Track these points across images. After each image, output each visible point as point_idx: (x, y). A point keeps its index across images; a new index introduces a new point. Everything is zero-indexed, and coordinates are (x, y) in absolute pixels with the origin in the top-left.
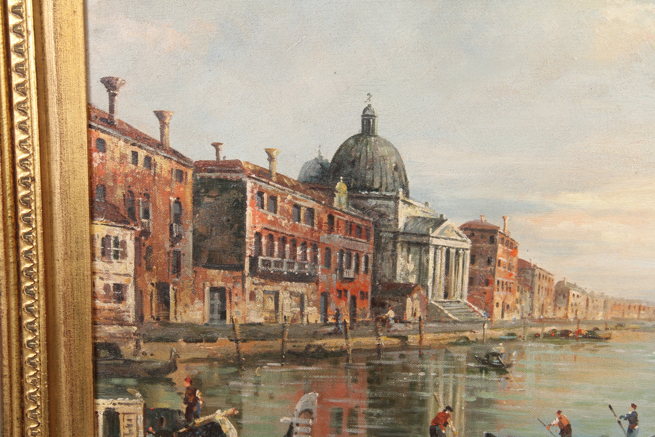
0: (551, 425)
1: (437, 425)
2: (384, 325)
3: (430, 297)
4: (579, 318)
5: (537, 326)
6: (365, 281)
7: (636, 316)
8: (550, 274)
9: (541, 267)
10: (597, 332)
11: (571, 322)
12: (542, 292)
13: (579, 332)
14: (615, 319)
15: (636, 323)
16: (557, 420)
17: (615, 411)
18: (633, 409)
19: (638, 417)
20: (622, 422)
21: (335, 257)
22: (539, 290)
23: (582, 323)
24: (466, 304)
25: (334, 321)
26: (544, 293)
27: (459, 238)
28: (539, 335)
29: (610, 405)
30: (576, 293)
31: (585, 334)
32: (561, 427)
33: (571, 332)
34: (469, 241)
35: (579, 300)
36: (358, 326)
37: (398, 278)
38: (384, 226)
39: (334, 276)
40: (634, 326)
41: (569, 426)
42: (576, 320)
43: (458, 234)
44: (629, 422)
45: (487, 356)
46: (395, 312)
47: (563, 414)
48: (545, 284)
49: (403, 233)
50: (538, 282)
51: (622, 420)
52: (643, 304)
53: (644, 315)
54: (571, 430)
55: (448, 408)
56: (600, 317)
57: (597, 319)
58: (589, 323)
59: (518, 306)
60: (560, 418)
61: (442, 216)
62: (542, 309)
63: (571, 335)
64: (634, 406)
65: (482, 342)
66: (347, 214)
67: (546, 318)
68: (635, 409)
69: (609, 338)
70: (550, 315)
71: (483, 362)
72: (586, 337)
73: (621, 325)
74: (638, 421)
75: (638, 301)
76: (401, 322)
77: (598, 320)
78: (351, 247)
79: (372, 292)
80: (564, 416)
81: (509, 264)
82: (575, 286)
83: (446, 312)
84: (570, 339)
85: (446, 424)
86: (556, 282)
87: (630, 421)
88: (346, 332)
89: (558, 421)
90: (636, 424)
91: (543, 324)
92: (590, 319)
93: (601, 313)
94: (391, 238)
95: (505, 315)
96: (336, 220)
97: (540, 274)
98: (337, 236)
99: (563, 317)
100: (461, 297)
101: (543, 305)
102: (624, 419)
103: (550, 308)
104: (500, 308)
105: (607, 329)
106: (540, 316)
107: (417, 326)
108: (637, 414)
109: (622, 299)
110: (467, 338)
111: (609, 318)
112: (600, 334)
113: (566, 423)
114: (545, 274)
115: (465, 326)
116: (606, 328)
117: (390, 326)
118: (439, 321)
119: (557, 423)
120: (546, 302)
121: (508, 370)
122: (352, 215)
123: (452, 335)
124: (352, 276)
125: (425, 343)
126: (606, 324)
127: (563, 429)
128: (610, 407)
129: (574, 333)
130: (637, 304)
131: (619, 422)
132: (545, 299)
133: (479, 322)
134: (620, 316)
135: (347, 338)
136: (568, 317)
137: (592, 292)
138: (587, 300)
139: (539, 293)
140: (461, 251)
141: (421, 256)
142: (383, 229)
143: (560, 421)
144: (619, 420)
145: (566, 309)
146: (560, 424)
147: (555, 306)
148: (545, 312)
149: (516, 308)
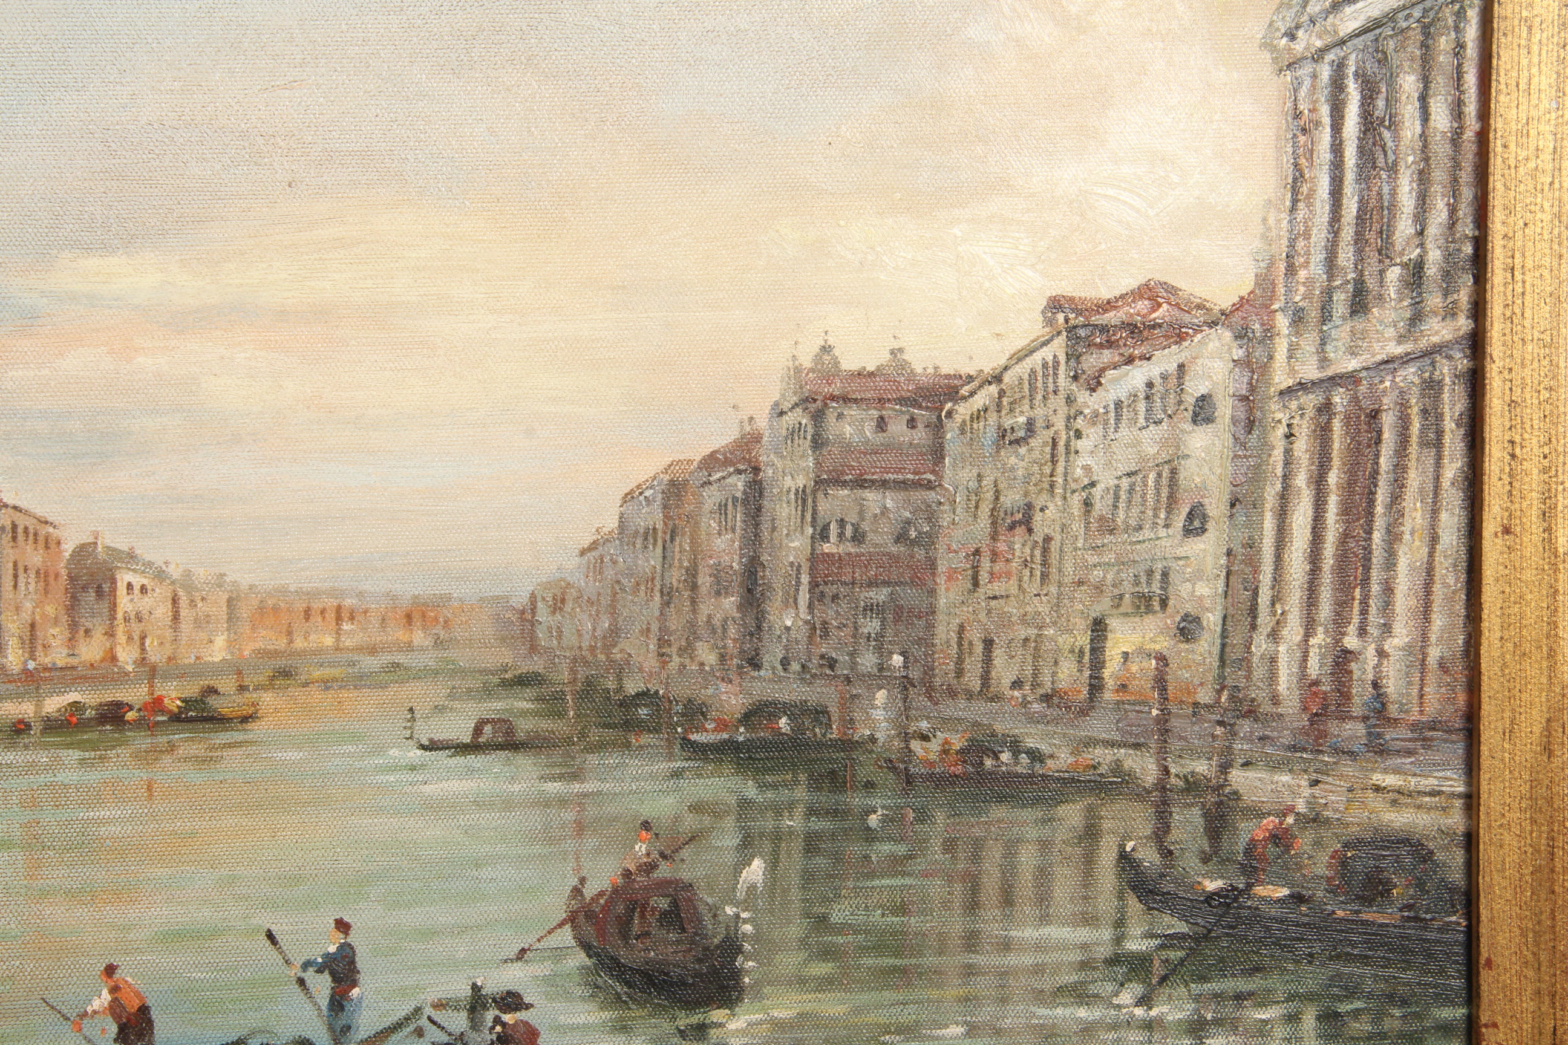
0: (85, 1014)
4: (153, 659)
5: (19, 696)
7: (329, 641)
8: (46, 522)
9: (18, 503)
10: (213, 701)
11: (127, 674)
12: (27, 583)
13: (157, 704)
14: (267, 653)
15: (332, 664)
16: (106, 996)
17: (285, 948)
18: (342, 936)
19: (357, 959)
20: (308, 982)
22: (16, 576)
23: (166, 677)
26: (31, 588)
28: (28, 726)
29: (269, 930)
30: (137, 580)
31: (176, 710)
32: (120, 1017)
33: (131, 708)
35: (145, 603)
40: (327, 672)
41: (144, 1010)
42: (144, 665)
44: (330, 980)
47: (124, 975)
48: (35, 558)
50: (11, 551)
51: (310, 976)
52: (348, 602)
53: (352, 635)
54: (150, 1022)
56: (218, 651)
57: (210, 659)
58: (184, 673)
60: (114, 990)
62: (33, 638)
63: (130, 716)
64: (342, 926)
67: (46, 669)
68: (346, 934)
69: (251, 717)
70: (58, 656)
72: (177, 718)
73: (285, 674)
74: (358, 972)
75: (332, 593)
77: (214, 663)
80: (126, 982)
82: (131, 556)
84: (130, 730)
86: (68, 548)
87: (333, 974)
89: (109, 998)
90: (354, 984)
91: (37, 689)
92: (186, 661)
93: (220, 641)
97: (14, 527)
99: (102, 661)
101: (33, 626)
102: (317, 972)
103: (55, 635)
105: (242, 688)
106: (25, 663)
108: (354, 952)
109: (283, 591)
111: (246, 653)
112: (218, 704)
113: (137, 1004)
114: (31, 523)
116: (240, 686)
119: (106, 1005)
120: (44, 616)
126: (239, 673)
127: (125, 1024)
128: (270, 936)
129: (140, 710)
130: (331, 603)
131: (301, 982)
132: (38, 604)
134: (282, 644)
136: (117, 660)
137: (188, 574)
138: (175, 601)
139: (15, 586)
143: (115, 1000)
144: (299, 975)
145: (110, 634)
146: (115, 1008)
147: (73, 626)
148: (40, 648)
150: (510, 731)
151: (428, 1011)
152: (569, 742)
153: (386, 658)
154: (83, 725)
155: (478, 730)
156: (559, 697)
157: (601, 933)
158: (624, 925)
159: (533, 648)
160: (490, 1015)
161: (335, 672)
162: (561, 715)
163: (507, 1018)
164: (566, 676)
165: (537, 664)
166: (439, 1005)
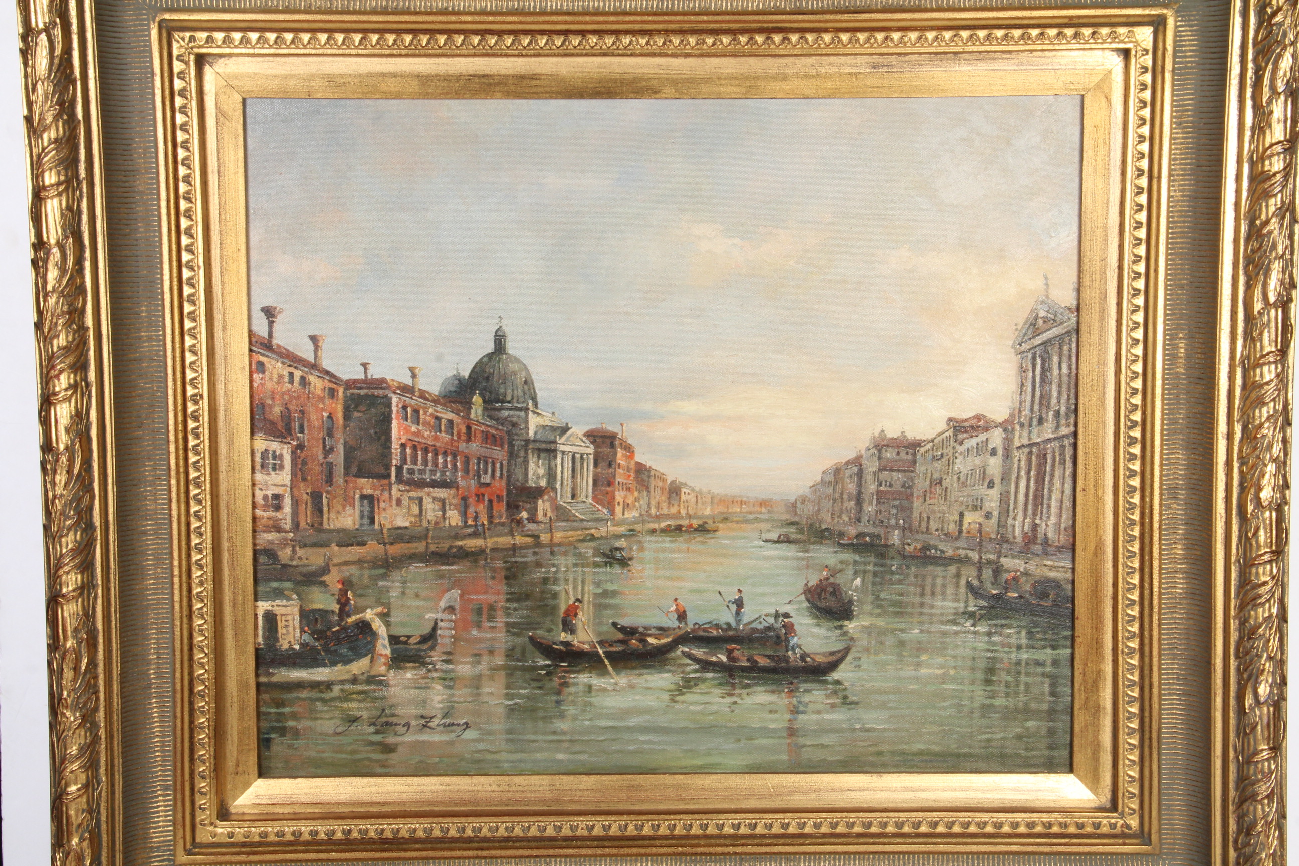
0: (669, 611)
1: (569, 616)
2: (518, 525)
3: (559, 498)
4: (690, 513)
5: (654, 522)
6: (501, 486)
7: (738, 510)
8: (663, 474)
9: (656, 469)
10: (706, 526)
12: (657, 491)
13: (691, 526)
14: (721, 513)
15: (739, 517)
16: (674, 607)
19: (743, 601)
20: (730, 607)
21: (473, 464)
22: (655, 489)
23: (694, 518)
24: (591, 504)
25: (473, 523)
26: (659, 492)
27: (583, 444)
28: (656, 531)
30: (687, 491)
31: (696, 528)
32: (678, 613)
34: (592, 446)
35: (689, 497)
36: (495, 527)
37: (530, 482)
38: (517, 434)
39: (473, 481)
41: (684, 612)
43: (582, 440)
44: (736, 606)
45: (611, 551)
46: (528, 513)
47: (679, 601)
48: (660, 484)
49: (534, 441)
50: (653, 482)
51: (730, 605)
52: (744, 499)
53: (745, 508)
54: (686, 614)
55: (578, 600)
56: (708, 512)
58: (698, 518)
59: (637, 504)
60: (677, 605)
61: (567, 424)
62: (658, 506)
64: (740, 591)
65: (606, 538)
66: (483, 424)
67: (661, 515)
68: (741, 593)
69: (716, 531)
70: (665, 511)
71: (608, 557)
72: (696, 530)
73: (726, 519)
74: (744, 605)
75: (740, 496)
76: (534, 522)
77: (707, 515)
78: (487, 455)
79: (507, 495)
80: (680, 603)
81: (628, 467)
82: (685, 484)
83: (573, 511)
85: (576, 615)
86: (669, 482)
88: (484, 533)
90: (743, 608)
91: (659, 520)
92: (699, 514)
93: (709, 508)
94: (523, 446)
95: (626, 513)
96: (473, 430)
97: (655, 475)
98: (475, 445)
99: (676, 513)
100: (587, 497)
101: (658, 503)
102: (732, 604)
103: (664, 505)
104: (621, 506)
105: (714, 522)
106: (656, 513)
107: (548, 525)
108: (743, 599)
109: (726, 495)
110: (593, 535)
111: (716, 513)
112: (708, 527)
113: (682, 609)
114: (659, 475)
115: (591, 524)
117: (524, 526)
118: (568, 520)
119: (674, 609)
120: (661, 500)
121: (630, 563)
122: (487, 426)
123: (580, 532)
124: (488, 481)
125: (556, 540)
126: (714, 518)
127: (679, 615)
129: (686, 527)
130: (739, 499)
131: (728, 607)
132: (660, 497)
133: (602, 520)
134: (725, 510)
135: (485, 539)
136: (681, 513)
137: (700, 490)
138: (697, 497)
139: (654, 492)
140: (585, 456)
141: (549, 461)
142: (515, 437)
143: (677, 608)
144: (727, 605)
145: (679, 505)
146: (677, 611)
147: (669, 503)
148: (660, 509)
149: (635, 506)
150: (788, 538)
151: (763, 617)
152: (805, 541)
153: (754, 515)
154: (671, 531)
155: (779, 537)
156: (803, 529)
157: (813, 596)
158: (820, 595)
159: (796, 514)
160: (781, 619)
161: (740, 519)
162: (803, 534)
163: (786, 620)
164: (805, 522)
165: (796, 519)
166: (766, 615)
